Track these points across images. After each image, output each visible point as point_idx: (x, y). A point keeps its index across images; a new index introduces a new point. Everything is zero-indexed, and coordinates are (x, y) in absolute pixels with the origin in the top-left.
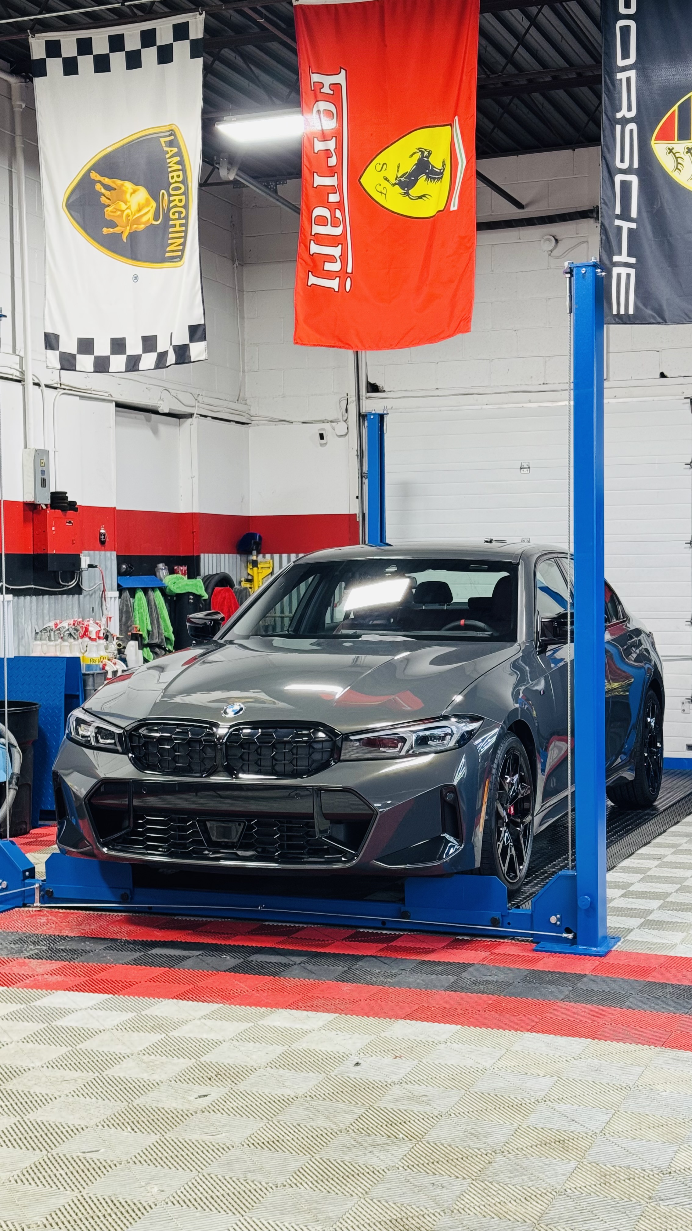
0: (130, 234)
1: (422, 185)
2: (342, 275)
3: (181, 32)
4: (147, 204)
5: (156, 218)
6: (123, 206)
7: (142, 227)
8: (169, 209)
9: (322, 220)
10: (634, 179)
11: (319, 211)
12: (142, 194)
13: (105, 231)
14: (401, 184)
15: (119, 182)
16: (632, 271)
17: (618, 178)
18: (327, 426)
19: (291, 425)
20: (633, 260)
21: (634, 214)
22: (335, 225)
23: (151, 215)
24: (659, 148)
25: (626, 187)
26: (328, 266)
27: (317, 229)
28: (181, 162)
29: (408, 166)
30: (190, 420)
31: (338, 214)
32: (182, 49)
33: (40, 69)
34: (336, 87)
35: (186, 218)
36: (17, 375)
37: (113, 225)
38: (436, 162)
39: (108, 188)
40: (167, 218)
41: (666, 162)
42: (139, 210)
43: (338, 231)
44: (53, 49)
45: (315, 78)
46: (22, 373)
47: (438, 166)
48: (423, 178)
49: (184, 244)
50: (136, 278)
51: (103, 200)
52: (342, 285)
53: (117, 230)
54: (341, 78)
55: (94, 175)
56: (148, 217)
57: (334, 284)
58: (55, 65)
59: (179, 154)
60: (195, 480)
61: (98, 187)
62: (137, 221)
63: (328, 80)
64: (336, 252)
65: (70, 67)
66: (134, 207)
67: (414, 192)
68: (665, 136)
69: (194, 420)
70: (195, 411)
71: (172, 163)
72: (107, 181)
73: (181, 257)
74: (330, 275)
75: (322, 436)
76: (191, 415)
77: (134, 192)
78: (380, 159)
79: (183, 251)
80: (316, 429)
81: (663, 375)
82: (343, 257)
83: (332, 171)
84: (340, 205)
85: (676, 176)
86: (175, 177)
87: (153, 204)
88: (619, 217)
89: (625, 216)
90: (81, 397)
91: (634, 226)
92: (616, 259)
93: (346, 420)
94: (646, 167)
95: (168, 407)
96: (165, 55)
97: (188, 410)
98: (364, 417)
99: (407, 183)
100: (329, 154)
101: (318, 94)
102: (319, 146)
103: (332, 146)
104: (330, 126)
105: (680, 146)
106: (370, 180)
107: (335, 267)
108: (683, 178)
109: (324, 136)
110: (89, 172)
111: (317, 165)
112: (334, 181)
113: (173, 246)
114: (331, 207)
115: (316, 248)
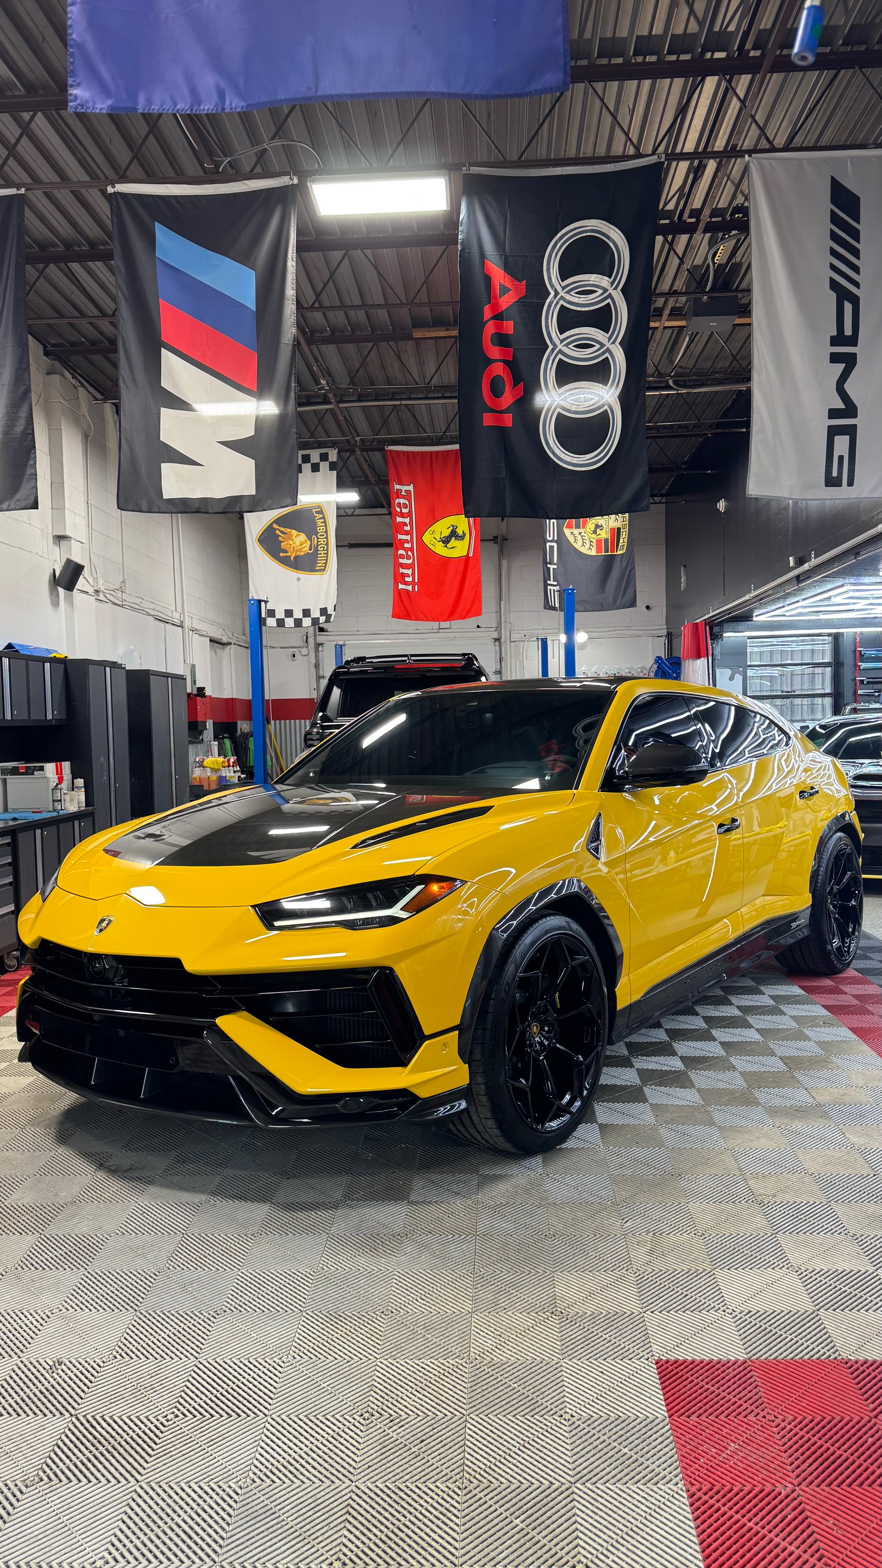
0: (295, 557)
1: (453, 542)
2: (413, 583)
3: (324, 457)
4: (306, 542)
5: (310, 549)
6: (291, 543)
7: (303, 554)
8: (318, 545)
9: (402, 556)
10: (555, 545)
11: (401, 552)
12: (303, 537)
13: (281, 554)
14: (443, 542)
15: (288, 530)
16: (556, 588)
17: (548, 544)
18: (296, 650)
19: (272, 649)
20: (555, 583)
21: (555, 561)
22: (408, 558)
23: (308, 548)
24: (567, 532)
25: (552, 548)
26: (407, 579)
27: (401, 561)
28: (325, 522)
29: (446, 533)
30: (230, 647)
31: (410, 553)
32: (325, 466)
34: (408, 492)
35: (327, 550)
36: (178, 622)
37: (286, 551)
38: (459, 532)
39: (283, 532)
40: (316, 549)
41: (571, 539)
42: (301, 545)
43: (410, 562)
45: (397, 487)
46: (182, 622)
47: (461, 533)
48: (453, 538)
49: (326, 563)
50: (299, 579)
51: (280, 538)
52: (413, 588)
53: (288, 554)
54: (411, 488)
55: (275, 526)
56: (306, 549)
57: (410, 588)
59: (324, 518)
60: (234, 680)
61: (277, 532)
62: (300, 550)
63: (404, 488)
64: (409, 572)
66: (298, 543)
67: (450, 545)
68: (569, 526)
69: (232, 646)
70: (234, 641)
71: (320, 522)
72: (282, 529)
73: (324, 570)
74: (406, 583)
75: (294, 656)
76: (230, 644)
77: (298, 535)
78: (432, 529)
79: (325, 567)
80: (291, 652)
81: (478, 627)
82: (413, 575)
83: (407, 533)
84: (411, 549)
85: (574, 544)
86: (321, 529)
87: (309, 542)
88: (550, 563)
89: (552, 563)
90: (200, 635)
91: (555, 567)
92: (549, 582)
93: (307, 647)
94: (561, 540)
95: (225, 640)
96: (315, 468)
97: (230, 641)
98: (318, 645)
99: (446, 541)
100: (405, 524)
101: (398, 494)
102: (399, 519)
103: (407, 520)
104: (405, 511)
105: (576, 531)
106: (427, 538)
107: (409, 579)
108: (578, 546)
109: (402, 515)
110: (272, 524)
111: (399, 529)
112: (408, 537)
113: (320, 564)
114: (406, 550)
115: (401, 570)
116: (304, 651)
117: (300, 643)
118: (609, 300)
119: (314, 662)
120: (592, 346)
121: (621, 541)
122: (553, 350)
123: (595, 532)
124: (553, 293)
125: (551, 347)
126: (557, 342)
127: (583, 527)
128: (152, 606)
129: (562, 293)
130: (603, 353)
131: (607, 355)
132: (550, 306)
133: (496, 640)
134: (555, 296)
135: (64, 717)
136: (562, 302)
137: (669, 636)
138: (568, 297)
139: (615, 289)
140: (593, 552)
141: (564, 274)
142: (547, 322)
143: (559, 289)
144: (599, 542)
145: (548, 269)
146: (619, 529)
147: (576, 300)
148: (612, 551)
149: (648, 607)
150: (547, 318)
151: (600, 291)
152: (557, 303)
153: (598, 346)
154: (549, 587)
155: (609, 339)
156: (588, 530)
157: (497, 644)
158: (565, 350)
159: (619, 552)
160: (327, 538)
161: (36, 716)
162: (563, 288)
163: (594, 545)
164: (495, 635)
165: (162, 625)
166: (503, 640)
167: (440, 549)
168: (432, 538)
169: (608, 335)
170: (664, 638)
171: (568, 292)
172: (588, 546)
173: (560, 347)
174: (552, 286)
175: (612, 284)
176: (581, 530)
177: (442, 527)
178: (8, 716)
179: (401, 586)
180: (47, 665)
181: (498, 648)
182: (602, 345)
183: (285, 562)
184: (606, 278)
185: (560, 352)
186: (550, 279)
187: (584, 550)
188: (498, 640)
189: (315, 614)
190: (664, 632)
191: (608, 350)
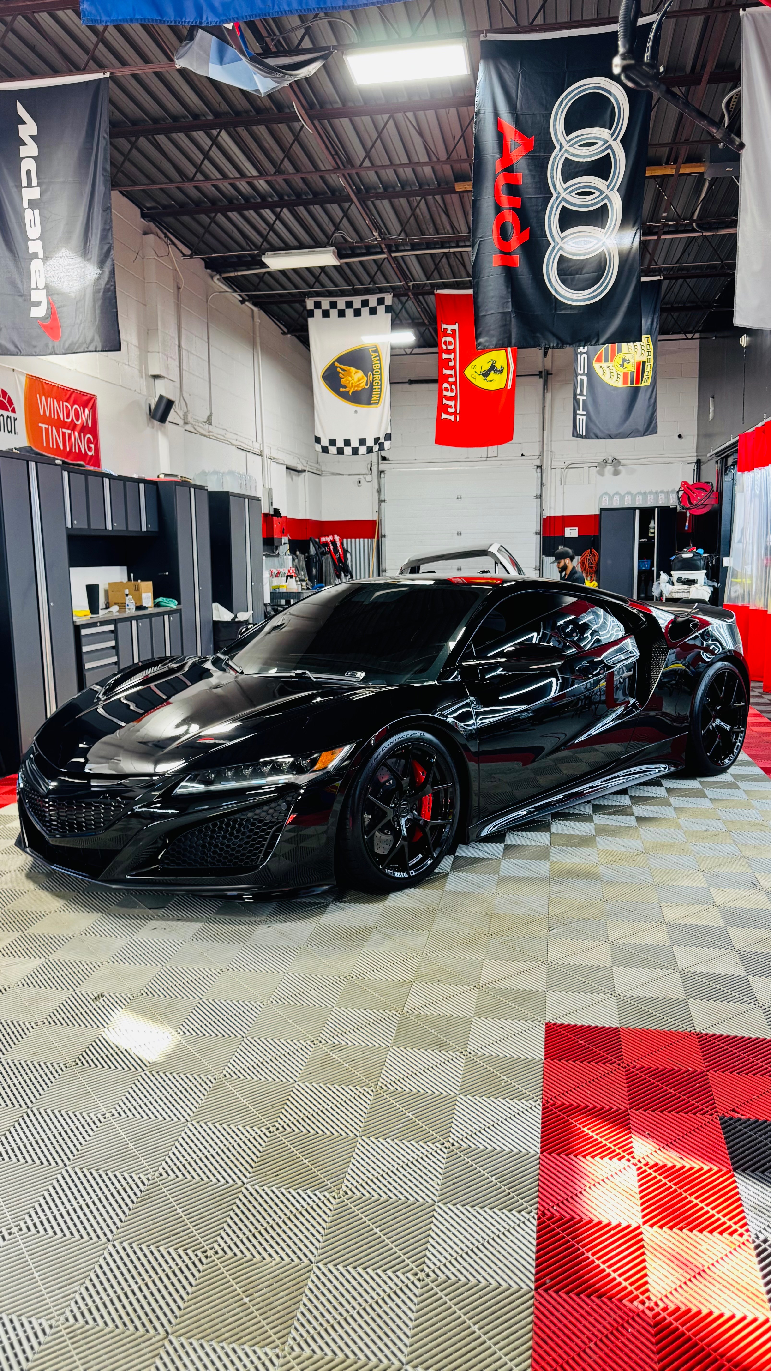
0: (353, 392)
1: (492, 375)
2: (455, 414)
3: (381, 301)
4: (363, 378)
5: (367, 385)
6: (350, 379)
7: (360, 389)
8: (373, 381)
9: (446, 389)
10: (585, 378)
11: (445, 385)
12: (360, 374)
13: (341, 389)
14: (483, 375)
15: (348, 368)
16: (584, 418)
17: (579, 377)
18: (361, 477)
19: (341, 477)
20: (584, 413)
21: (585, 393)
22: (452, 391)
23: (364, 384)
24: (596, 366)
25: (582, 380)
26: (450, 410)
27: (445, 393)
28: (379, 360)
29: (487, 367)
30: (304, 474)
31: (453, 387)
32: (381, 309)
33: (311, 314)
34: (453, 331)
35: (381, 385)
36: (258, 451)
37: (345, 387)
38: (498, 366)
39: (343, 370)
40: (372, 385)
41: (600, 372)
42: (359, 381)
43: (453, 394)
44: (318, 305)
45: (444, 326)
46: (261, 451)
47: (499, 368)
48: (493, 372)
49: (379, 397)
50: (356, 412)
51: (341, 375)
52: (455, 418)
53: (347, 389)
54: (456, 327)
55: (336, 364)
56: (363, 384)
57: (452, 418)
58: (318, 313)
59: (379, 356)
60: (307, 503)
61: (338, 369)
62: (358, 386)
63: (450, 328)
64: (452, 403)
65: (326, 314)
66: (356, 380)
67: (489, 378)
68: (599, 360)
69: (306, 473)
70: (307, 469)
71: (375, 360)
72: (342, 367)
73: (378, 403)
74: (450, 414)
75: (360, 482)
76: (305, 471)
77: (356, 372)
78: (474, 363)
79: (379, 400)
80: (357, 478)
81: (522, 455)
82: (456, 406)
83: (451, 368)
84: (455, 383)
85: (603, 377)
86: (376, 367)
87: (366, 378)
88: (579, 395)
89: (581, 394)
90: (278, 463)
91: (585, 398)
92: (578, 412)
93: (371, 474)
94: (590, 373)
95: (300, 468)
96: (373, 311)
97: (304, 468)
98: (381, 472)
99: (486, 374)
100: (450, 360)
101: (445, 333)
102: (445, 356)
103: (452, 356)
104: (451, 347)
105: (605, 365)
106: (470, 372)
107: (451, 410)
108: (606, 379)
109: (448, 352)
110: (334, 362)
111: (444, 364)
112: (452, 372)
113: (375, 397)
114: (450, 384)
115: (445, 402)
116: (369, 478)
117: (365, 471)
118: (609, 151)
119: (377, 487)
120: (592, 193)
121: (646, 373)
122: (557, 198)
123: (622, 365)
124: (558, 147)
125: (555, 195)
126: (561, 191)
127: (612, 361)
128: (235, 437)
129: (566, 147)
130: (603, 200)
131: (606, 201)
132: (555, 158)
133: (538, 467)
134: (560, 150)
135: (156, 529)
136: (566, 155)
137: (699, 462)
138: (572, 150)
139: (615, 140)
140: (620, 384)
141: (569, 128)
142: (552, 173)
143: (564, 143)
144: (625, 375)
145: (555, 125)
146: (644, 363)
147: (578, 152)
148: (637, 383)
149: (680, 436)
150: (552, 170)
151: (601, 143)
152: (562, 156)
153: (597, 193)
154: (578, 417)
155: (608, 186)
156: (616, 364)
157: (539, 470)
158: (568, 198)
159: (643, 384)
160: (380, 374)
161: (132, 527)
162: (568, 142)
163: (621, 377)
164: (538, 463)
165: (244, 453)
166: (544, 467)
167: (480, 382)
168: (473, 372)
169: (607, 183)
170: (693, 465)
171: (571, 146)
172: (615, 378)
173: (563, 195)
174: (558, 141)
175: (612, 135)
176: (609, 364)
177: (482, 362)
178: (109, 527)
179: (444, 416)
180: (142, 486)
181: (539, 474)
182: (601, 192)
183: (344, 396)
184: (607, 130)
185: (564, 199)
186: (556, 134)
187: (612, 382)
188: (540, 467)
189: (370, 442)
190: (694, 459)
191: (607, 197)
